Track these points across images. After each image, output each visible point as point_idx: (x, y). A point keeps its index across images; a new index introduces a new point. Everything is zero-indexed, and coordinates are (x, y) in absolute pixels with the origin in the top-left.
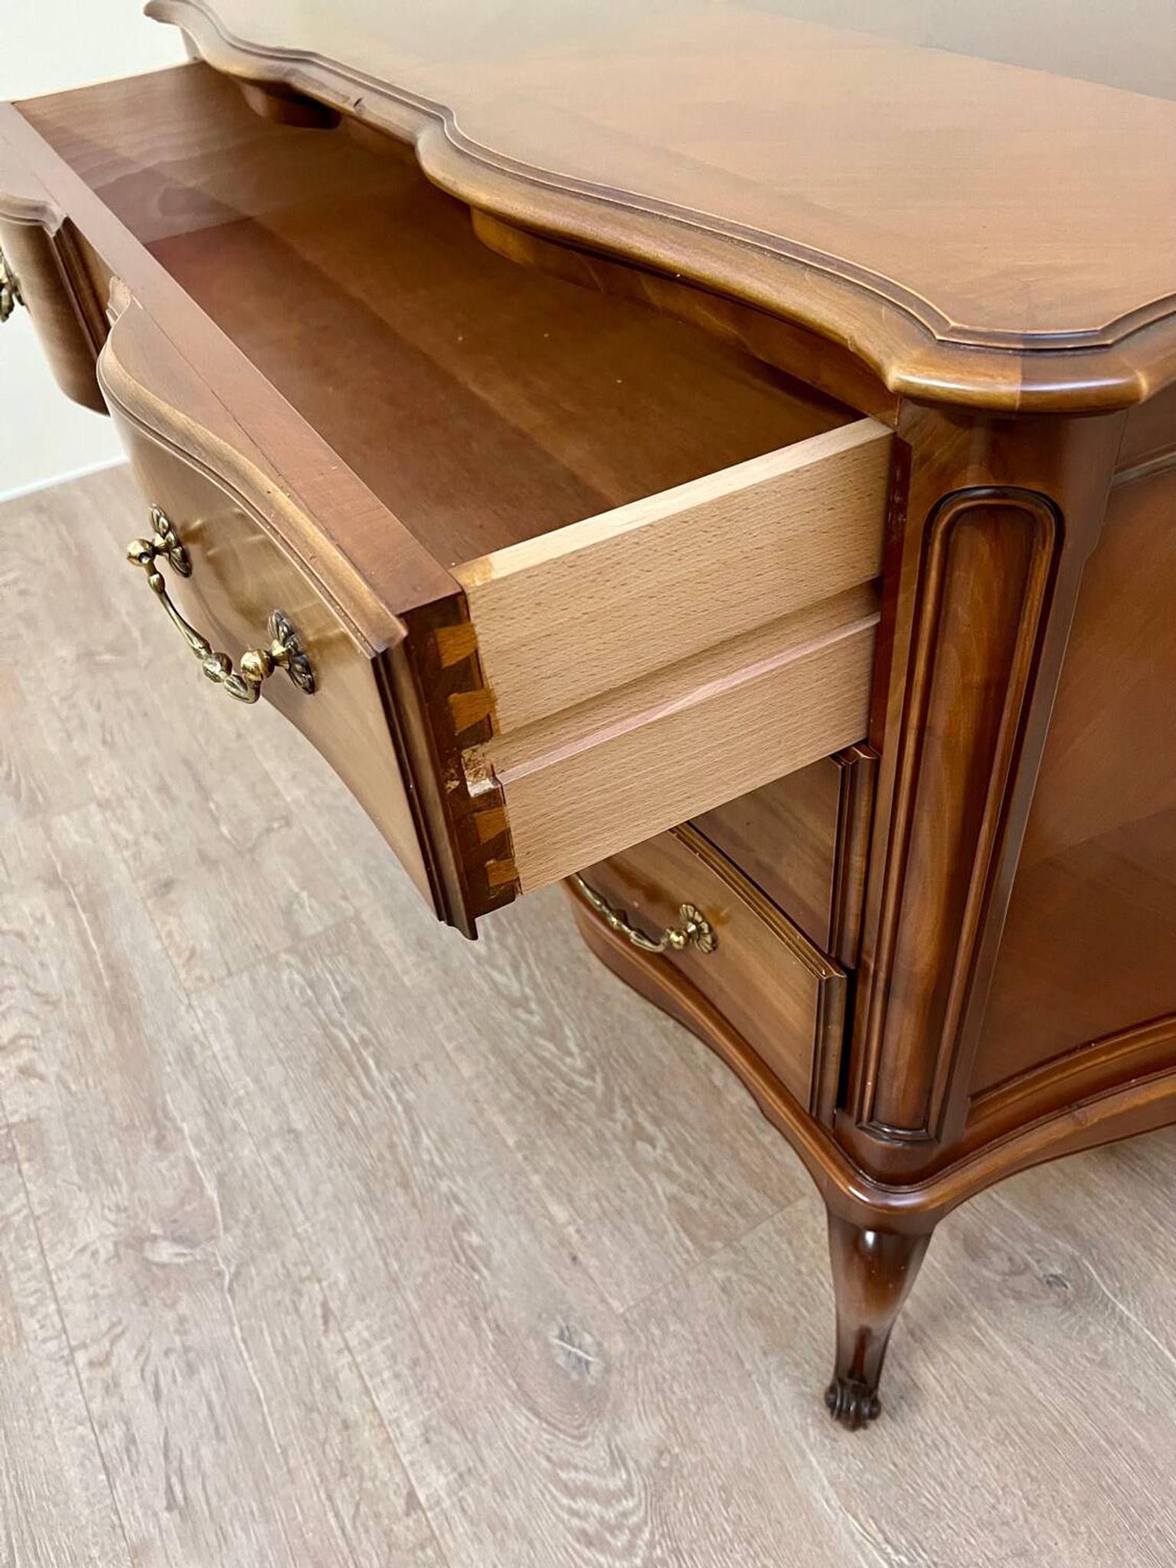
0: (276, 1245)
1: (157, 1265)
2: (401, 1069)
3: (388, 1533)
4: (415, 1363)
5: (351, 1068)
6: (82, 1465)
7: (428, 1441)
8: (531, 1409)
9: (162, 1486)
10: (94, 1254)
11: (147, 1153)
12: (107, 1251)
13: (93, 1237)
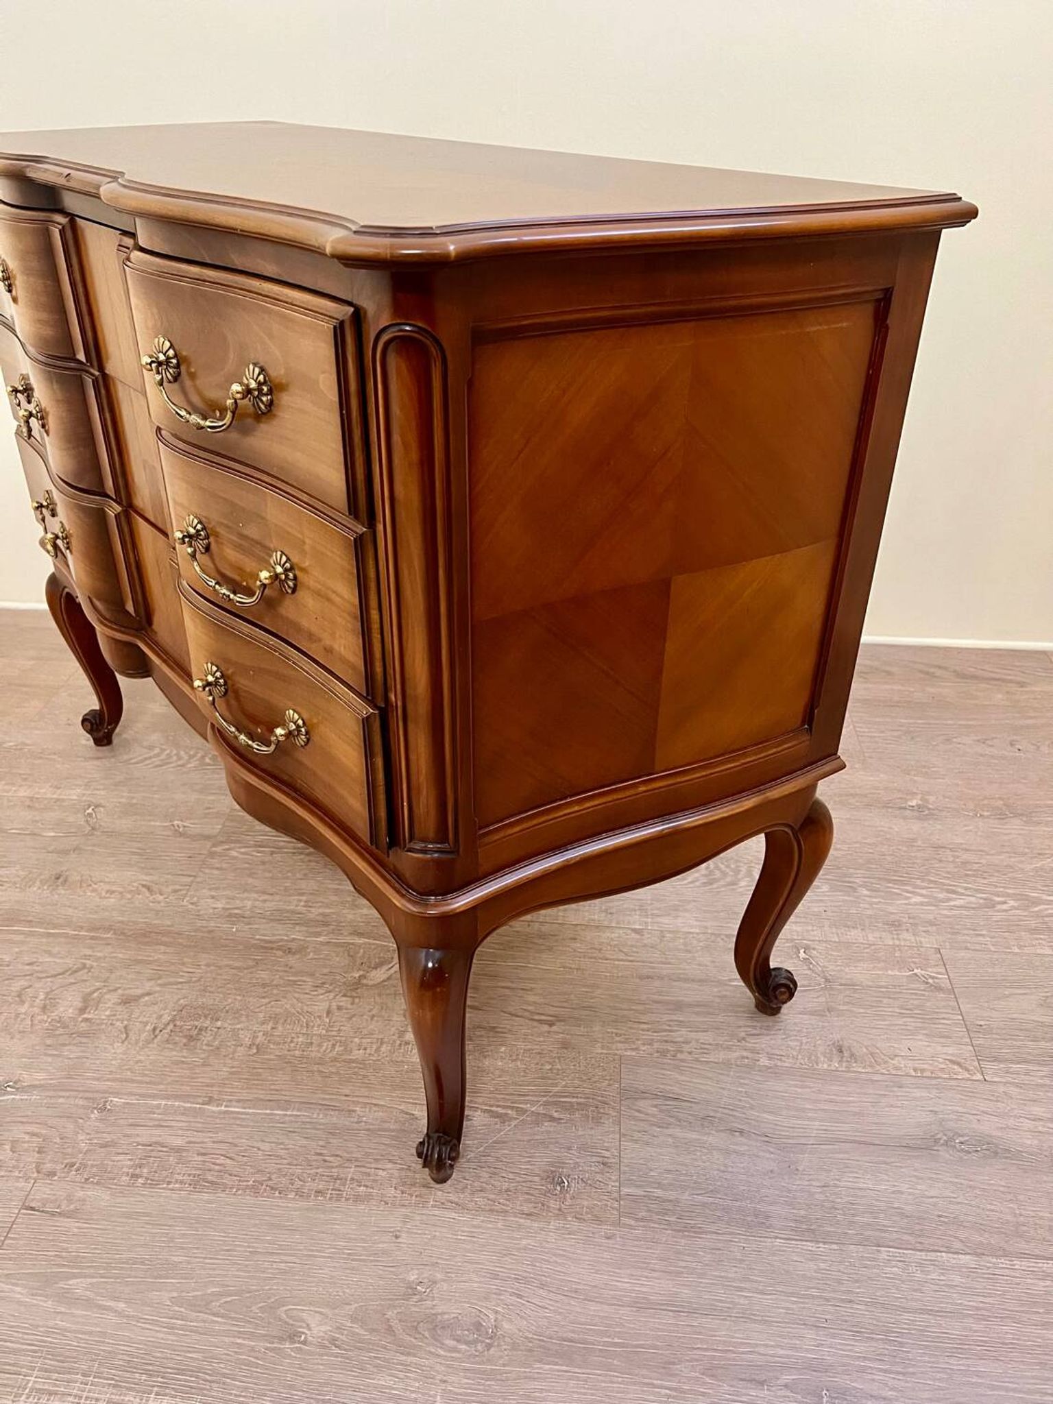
1: (384, 981)
7: (612, 914)
9: (535, 1024)
10: (339, 1008)
11: (292, 960)
12: (345, 1002)
13: (325, 1005)
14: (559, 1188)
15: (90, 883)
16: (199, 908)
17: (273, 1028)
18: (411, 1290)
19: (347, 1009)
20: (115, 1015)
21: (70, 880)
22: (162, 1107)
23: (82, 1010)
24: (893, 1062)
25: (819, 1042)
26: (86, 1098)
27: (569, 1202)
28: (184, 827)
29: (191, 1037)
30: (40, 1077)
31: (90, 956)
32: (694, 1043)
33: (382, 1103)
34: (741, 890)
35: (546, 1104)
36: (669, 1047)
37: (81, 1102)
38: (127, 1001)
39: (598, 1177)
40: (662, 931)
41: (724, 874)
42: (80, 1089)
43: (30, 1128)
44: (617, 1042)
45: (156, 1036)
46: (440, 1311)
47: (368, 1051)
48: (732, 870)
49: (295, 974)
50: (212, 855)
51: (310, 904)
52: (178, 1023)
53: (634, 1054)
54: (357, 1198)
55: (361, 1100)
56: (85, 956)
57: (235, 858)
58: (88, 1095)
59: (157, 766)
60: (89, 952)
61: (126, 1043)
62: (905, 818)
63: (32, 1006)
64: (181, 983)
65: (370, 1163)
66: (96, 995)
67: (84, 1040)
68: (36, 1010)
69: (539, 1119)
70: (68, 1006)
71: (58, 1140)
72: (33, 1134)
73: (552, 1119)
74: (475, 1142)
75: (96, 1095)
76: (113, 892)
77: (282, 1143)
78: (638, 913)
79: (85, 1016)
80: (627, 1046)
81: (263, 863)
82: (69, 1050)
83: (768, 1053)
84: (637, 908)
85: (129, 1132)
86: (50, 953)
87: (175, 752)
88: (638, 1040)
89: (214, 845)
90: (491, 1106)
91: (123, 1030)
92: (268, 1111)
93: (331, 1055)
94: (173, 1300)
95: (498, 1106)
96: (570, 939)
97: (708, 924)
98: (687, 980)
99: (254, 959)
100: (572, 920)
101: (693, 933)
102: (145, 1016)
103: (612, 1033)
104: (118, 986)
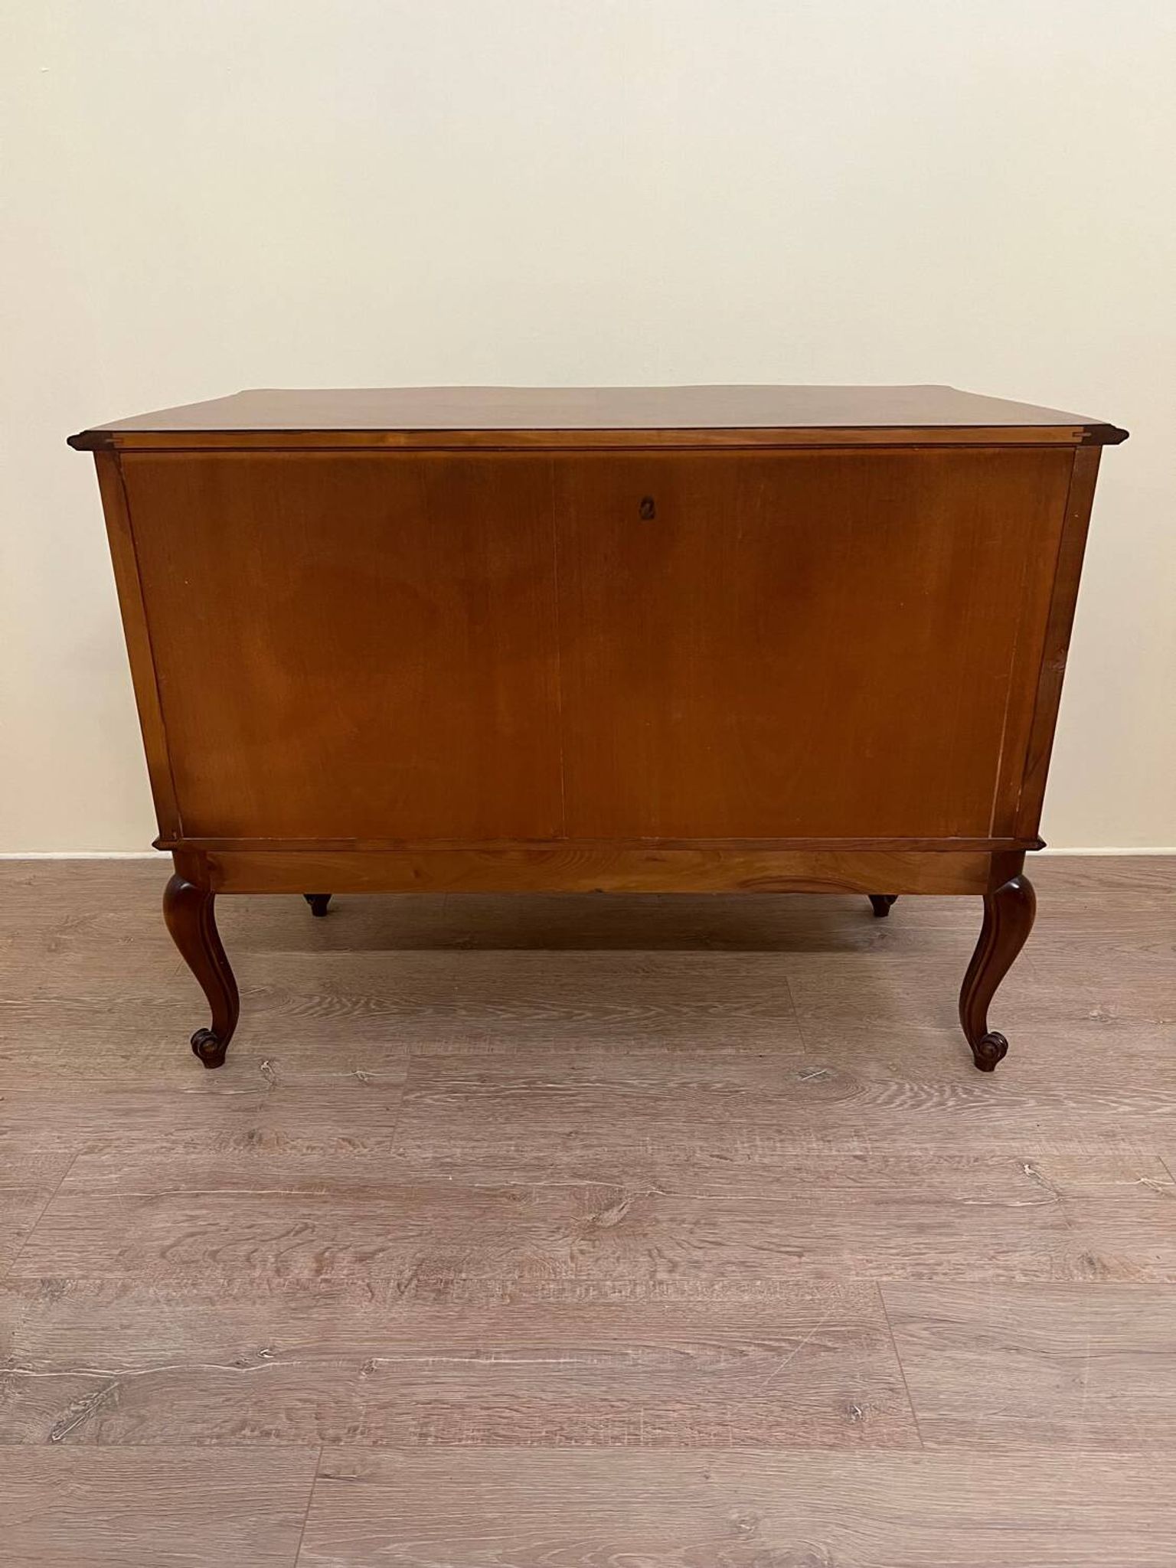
0: (654, 1163)
1: (618, 1223)
2: (570, 1075)
3: (871, 1171)
4: (779, 1132)
5: (545, 1095)
6: (743, 1292)
7: (829, 1141)
8: (837, 1100)
9: (786, 1256)
10: (582, 1252)
11: (519, 1206)
12: (585, 1245)
13: (565, 1251)
14: (854, 1417)
15: (287, 1140)
16: (408, 1159)
17: (520, 1277)
18: (736, 1529)
19: (590, 1252)
20: (353, 1274)
21: (265, 1138)
22: (431, 1363)
23: (318, 1272)
24: (1146, 1271)
25: (1068, 1256)
26: (349, 1360)
27: (868, 1430)
28: (369, 1076)
29: (439, 1290)
30: (294, 1342)
31: (310, 1215)
32: (945, 1264)
33: (653, 1344)
34: (949, 1110)
35: (817, 1334)
36: (920, 1269)
37: (345, 1365)
38: (362, 1259)
39: (889, 1403)
40: (884, 1157)
41: (930, 1096)
42: (340, 1351)
43: (304, 1395)
44: (869, 1268)
45: (403, 1293)
46: (770, 1548)
47: (623, 1293)
48: (937, 1090)
49: (528, 1220)
50: (406, 1103)
51: (520, 1148)
52: (421, 1277)
53: (890, 1278)
54: (656, 1442)
55: (630, 1342)
56: (304, 1215)
57: (430, 1106)
58: (348, 1357)
59: (321, 1016)
60: (305, 1211)
61: (373, 1301)
62: (1089, 1029)
63: (264, 1270)
64: (413, 1236)
65: (658, 1405)
66: (327, 1254)
67: (329, 1301)
68: (270, 1273)
69: (816, 1349)
70: (302, 1267)
71: (333, 1405)
72: (305, 1401)
73: (828, 1349)
74: (758, 1377)
75: (358, 1356)
76: (313, 1148)
77: (563, 1392)
78: (855, 1139)
79: (322, 1277)
80: (882, 1272)
81: (460, 1109)
82: (317, 1313)
83: (1021, 1269)
84: (853, 1134)
85: (404, 1391)
86: (266, 1214)
87: (336, 1000)
88: (890, 1265)
89: (405, 1094)
90: (764, 1340)
91: (367, 1288)
92: (540, 1361)
93: (587, 1300)
94: (500, 1557)
95: (770, 1340)
96: (795, 1169)
97: (927, 1145)
98: (922, 1202)
99: (480, 1208)
100: (791, 1150)
101: (915, 1156)
102: (385, 1273)
103: (863, 1260)
104: (348, 1243)
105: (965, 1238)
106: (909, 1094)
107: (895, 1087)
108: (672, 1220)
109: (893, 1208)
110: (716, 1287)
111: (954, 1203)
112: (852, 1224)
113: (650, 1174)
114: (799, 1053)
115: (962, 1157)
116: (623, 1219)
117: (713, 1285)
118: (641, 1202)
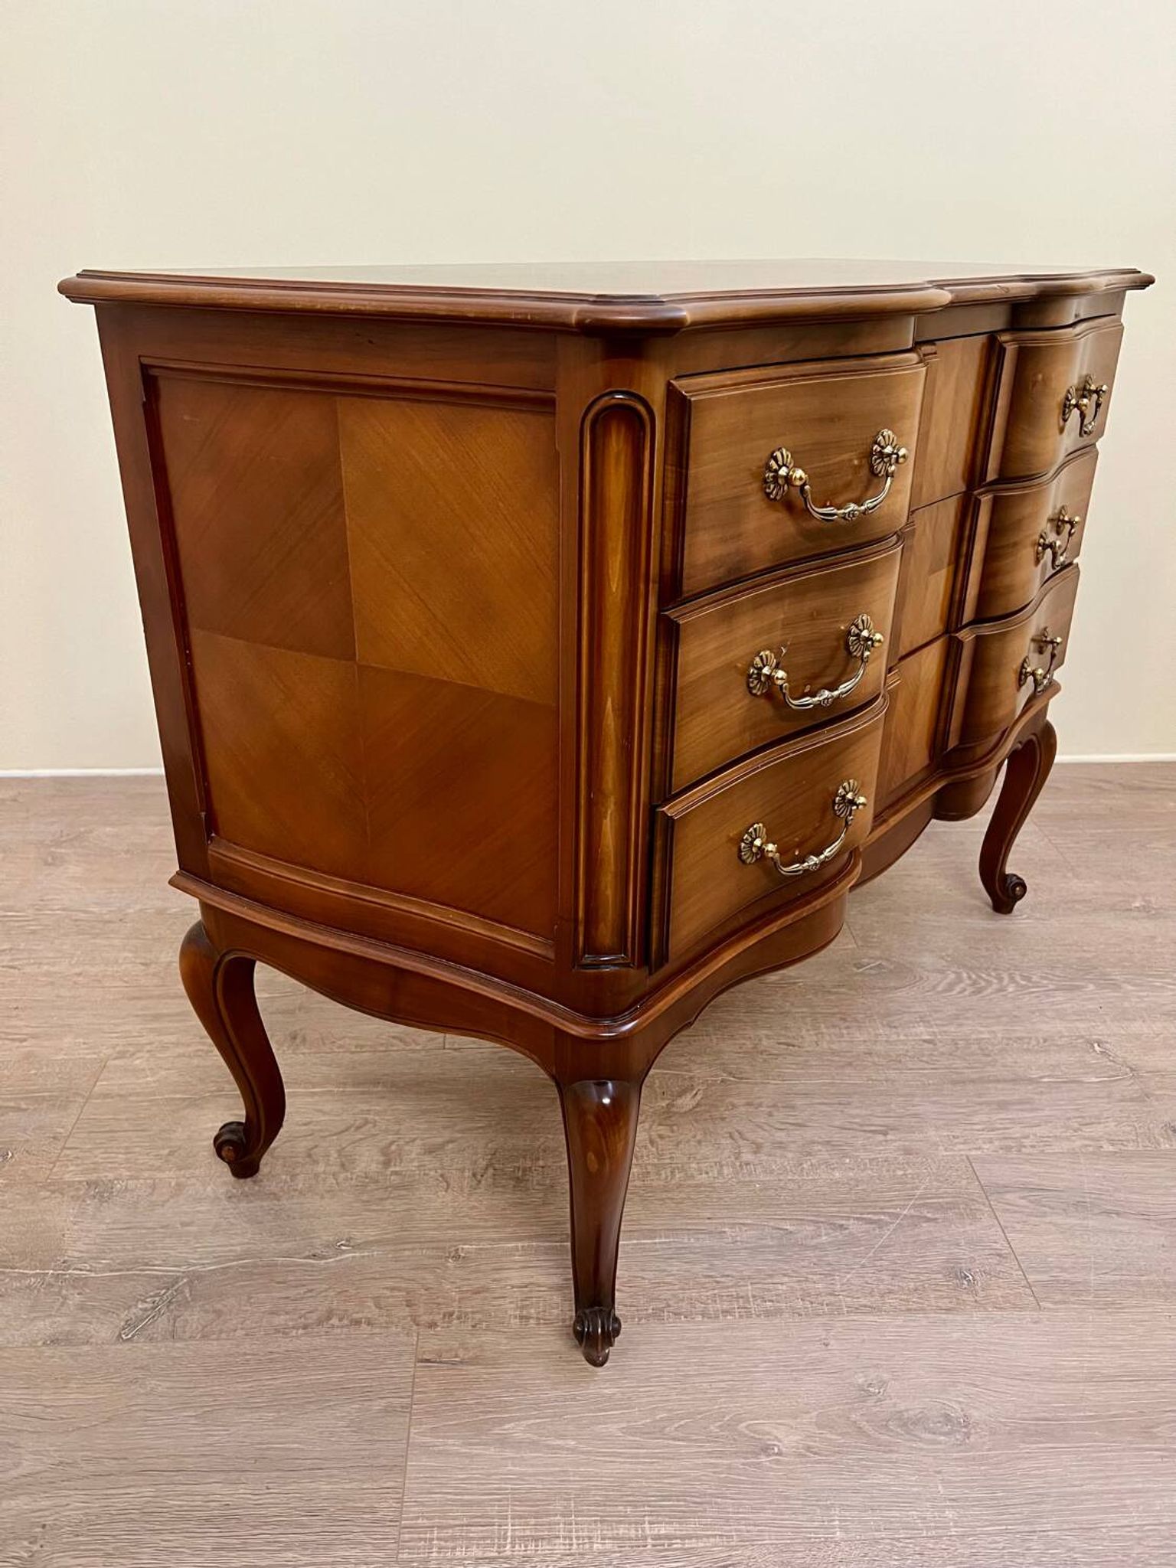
0: (720, 1053)
1: (694, 1108)
3: (943, 1054)
4: (844, 1020)
6: (833, 1169)
7: (895, 1027)
8: (896, 989)
9: (869, 1135)
10: (661, 1137)
12: (663, 1130)
13: (644, 1137)
14: (965, 1282)
15: (334, 1040)
16: (464, 1054)
18: (864, 1393)
19: (669, 1137)
20: (424, 1165)
21: (308, 1038)
22: (520, 1248)
23: (387, 1164)
25: (1151, 1125)
26: (433, 1248)
27: (982, 1294)
29: (518, 1178)
30: (372, 1233)
31: (368, 1110)
32: (1033, 1137)
33: (749, 1221)
34: (1010, 995)
35: (914, 1206)
36: (1010, 1143)
37: (429, 1253)
38: (431, 1150)
39: (998, 1268)
40: (953, 1040)
41: (989, 983)
42: (423, 1240)
43: (390, 1284)
44: (956, 1143)
45: (479, 1182)
46: (903, 1408)
47: (710, 1174)
48: (995, 978)
52: (497, 1166)
53: (979, 1152)
54: (768, 1314)
55: (726, 1221)
56: (362, 1111)
58: (434, 1245)
60: (365, 1107)
61: (449, 1190)
62: (1134, 918)
63: (327, 1164)
64: (481, 1128)
65: (764, 1279)
66: (393, 1147)
67: (403, 1192)
68: (336, 1169)
69: (916, 1220)
70: (368, 1160)
71: (423, 1292)
72: (393, 1289)
73: (929, 1220)
74: (862, 1248)
75: (441, 1245)
76: (362, 1047)
77: (665, 1271)
78: (921, 1024)
79: (392, 1169)
80: (972, 1146)
82: (391, 1204)
83: (1107, 1139)
84: (918, 1020)
85: (497, 1276)
86: (321, 1112)
88: (977, 1140)
90: (862, 1214)
91: (440, 1179)
92: (635, 1242)
93: (673, 1182)
94: (624, 1430)
95: (869, 1213)
96: (866, 1054)
97: (994, 1029)
98: (998, 1081)
99: (548, 1098)
100: (859, 1036)
101: (983, 1039)
102: (457, 1163)
103: (948, 1136)
104: (414, 1136)
105: (1047, 1113)
106: (968, 982)
107: (953, 976)
108: (749, 1104)
109: (970, 1087)
110: (805, 1166)
111: (1031, 1081)
112: (934, 1102)
113: (717, 1062)
114: (850, 946)
115: (1030, 1038)
116: (698, 1105)
117: (801, 1164)
118: (713, 1088)
